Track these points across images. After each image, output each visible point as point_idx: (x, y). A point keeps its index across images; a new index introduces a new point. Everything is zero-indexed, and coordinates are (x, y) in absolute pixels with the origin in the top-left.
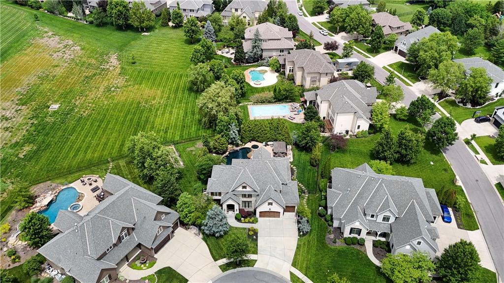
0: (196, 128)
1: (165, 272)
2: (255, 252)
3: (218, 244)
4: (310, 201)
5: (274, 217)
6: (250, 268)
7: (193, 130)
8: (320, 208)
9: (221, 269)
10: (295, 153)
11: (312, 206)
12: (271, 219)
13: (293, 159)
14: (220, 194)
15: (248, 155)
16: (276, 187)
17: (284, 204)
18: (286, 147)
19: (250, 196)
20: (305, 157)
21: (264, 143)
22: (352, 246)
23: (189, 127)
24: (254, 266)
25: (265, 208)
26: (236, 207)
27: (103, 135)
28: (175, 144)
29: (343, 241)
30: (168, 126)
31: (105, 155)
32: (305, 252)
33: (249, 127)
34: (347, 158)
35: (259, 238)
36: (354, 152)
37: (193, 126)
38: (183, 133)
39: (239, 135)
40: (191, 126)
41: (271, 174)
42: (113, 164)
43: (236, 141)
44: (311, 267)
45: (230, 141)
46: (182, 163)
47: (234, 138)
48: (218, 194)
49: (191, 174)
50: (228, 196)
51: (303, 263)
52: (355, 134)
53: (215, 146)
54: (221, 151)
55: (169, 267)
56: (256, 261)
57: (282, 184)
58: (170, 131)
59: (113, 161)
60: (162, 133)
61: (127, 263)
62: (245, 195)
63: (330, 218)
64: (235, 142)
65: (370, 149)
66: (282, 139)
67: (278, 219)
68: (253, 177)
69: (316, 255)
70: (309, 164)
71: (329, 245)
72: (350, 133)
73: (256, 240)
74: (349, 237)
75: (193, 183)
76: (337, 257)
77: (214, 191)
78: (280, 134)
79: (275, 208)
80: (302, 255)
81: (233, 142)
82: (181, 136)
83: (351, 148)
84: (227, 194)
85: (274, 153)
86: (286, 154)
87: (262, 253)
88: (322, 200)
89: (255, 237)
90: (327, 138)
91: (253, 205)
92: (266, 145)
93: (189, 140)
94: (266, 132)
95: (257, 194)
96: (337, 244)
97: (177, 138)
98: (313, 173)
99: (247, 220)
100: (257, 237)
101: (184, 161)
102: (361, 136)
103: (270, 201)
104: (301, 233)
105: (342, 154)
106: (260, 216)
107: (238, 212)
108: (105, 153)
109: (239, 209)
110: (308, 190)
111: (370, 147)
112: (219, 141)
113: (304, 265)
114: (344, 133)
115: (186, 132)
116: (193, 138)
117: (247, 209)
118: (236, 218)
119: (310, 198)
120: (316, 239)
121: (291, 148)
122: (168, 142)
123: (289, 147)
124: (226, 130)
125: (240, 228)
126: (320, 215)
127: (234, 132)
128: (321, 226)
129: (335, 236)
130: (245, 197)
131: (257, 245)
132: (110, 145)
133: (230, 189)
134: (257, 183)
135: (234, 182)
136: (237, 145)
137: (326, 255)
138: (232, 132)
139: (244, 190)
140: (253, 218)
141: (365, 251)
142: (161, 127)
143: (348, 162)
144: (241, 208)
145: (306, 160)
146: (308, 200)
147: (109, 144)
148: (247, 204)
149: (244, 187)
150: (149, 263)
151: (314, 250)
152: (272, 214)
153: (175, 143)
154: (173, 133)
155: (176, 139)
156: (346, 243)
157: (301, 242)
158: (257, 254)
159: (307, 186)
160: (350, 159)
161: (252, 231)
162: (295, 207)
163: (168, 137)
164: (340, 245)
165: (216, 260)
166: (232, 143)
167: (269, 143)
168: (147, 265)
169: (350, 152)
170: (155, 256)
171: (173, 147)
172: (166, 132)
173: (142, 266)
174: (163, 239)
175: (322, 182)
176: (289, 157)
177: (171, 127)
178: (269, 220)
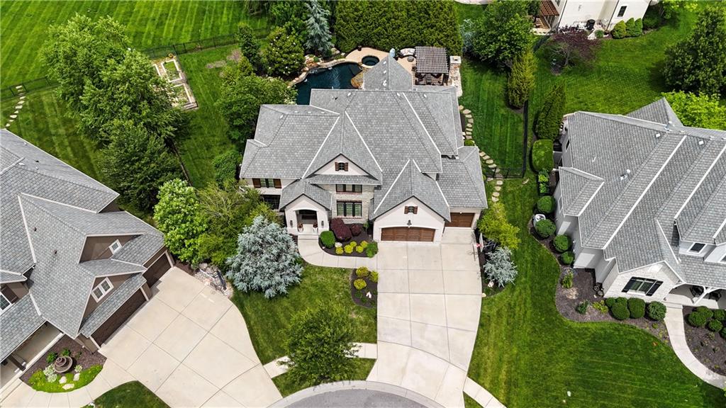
0: (230, 17)
1: (124, 397)
2: (371, 338)
3: (274, 315)
4: (510, 196)
5: (419, 240)
6: (357, 384)
7: (225, 19)
8: (537, 217)
9: (278, 386)
10: (468, 77)
11: (514, 209)
12: (411, 244)
13: (463, 90)
14: (277, 183)
15: (354, 81)
16: (428, 166)
17: (448, 208)
18: (449, 60)
19: (356, 189)
20: (492, 85)
21: (392, 51)
22: (629, 322)
23: (216, 12)
24: (368, 379)
25: (397, 218)
26: (322, 216)
27: (12, 29)
28: (178, 53)
29: (605, 309)
30: (166, 10)
31: (11, 77)
32: (503, 335)
33: (357, 10)
34: (595, 87)
35: (380, 296)
36: (610, 74)
37: (225, 12)
38: (200, 27)
39: (332, 30)
40: (219, 11)
41: (413, 129)
42: (25, 100)
43: (324, 44)
44: (522, 383)
45: (309, 45)
46: (192, 100)
47: (319, 37)
48: (271, 183)
49: (212, 127)
50: (299, 188)
51: (499, 368)
52: (610, 29)
53: (272, 57)
54: (287, 71)
55: (137, 384)
56: (373, 361)
57: (443, 156)
58: (170, 24)
59: (27, 92)
60: (149, 27)
61: (21, 373)
62: (344, 186)
63: (566, 243)
64: (321, 49)
65: (648, 64)
66: (437, 39)
67: (429, 244)
68: (365, 138)
69: (532, 346)
70: (502, 103)
71: (566, 320)
72: (597, 27)
73: (374, 302)
74: (621, 299)
75: (215, 149)
76: (591, 355)
77: (262, 176)
78: (432, 27)
79: (423, 219)
80: (495, 345)
81: (316, 46)
82: (195, 33)
83: (602, 63)
84: (297, 185)
85: (418, 75)
86: (446, 77)
87: (389, 338)
88: (540, 195)
89: (369, 295)
90: (543, 40)
91: (365, 210)
92: (398, 56)
93: (212, 43)
94: (398, 22)
95: (376, 184)
96: (588, 317)
97: (186, 38)
98: (513, 125)
99: (349, 249)
100: (375, 294)
101: (196, 95)
102: (626, 33)
103: (411, 203)
104: (491, 284)
105: (581, 78)
106: (384, 238)
107: (327, 228)
108: (9, 73)
109: (330, 221)
110: (502, 169)
111: (647, 60)
112: (279, 43)
113: (503, 376)
114: (582, 26)
115: (206, 24)
116: (223, 37)
117: (349, 220)
118: (321, 243)
119: (509, 189)
120: (529, 300)
121: (460, 62)
122: (164, 48)
123: (457, 60)
124: (299, 15)
125: (330, 269)
126: (537, 234)
127: (317, 21)
128: (541, 263)
129: (580, 291)
130: (345, 191)
131: (375, 318)
132: (25, 53)
133: (303, 169)
134: (376, 154)
135: (313, 152)
136: (327, 57)
137: (560, 346)
138: (312, 20)
139: (342, 173)
140: (364, 244)
141: (666, 336)
142: (149, 13)
143: (597, 96)
144: (334, 215)
145: (494, 92)
146: (504, 193)
147: (22, 51)
148: (349, 209)
149: (341, 167)
150: (83, 372)
151: (524, 334)
152: (414, 233)
153: (180, 51)
154: (175, 27)
155: (182, 41)
156: (612, 315)
157: (490, 309)
158: (376, 342)
159: (500, 159)
160: (599, 89)
161: (364, 278)
162: (473, 214)
163: (164, 34)
164: (594, 317)
165: (265, 360)
166: (312, 51)
167: (404, 52)
168: (77, 377)
169: (599, 72)
170: (102, 350)
171: (174, 60)
172: (160, 24)
173: (63, 380)
174: (115, 310)
175: (540, 147)
176: (453, 85)
177: (174, 14)
178: (407, 247)
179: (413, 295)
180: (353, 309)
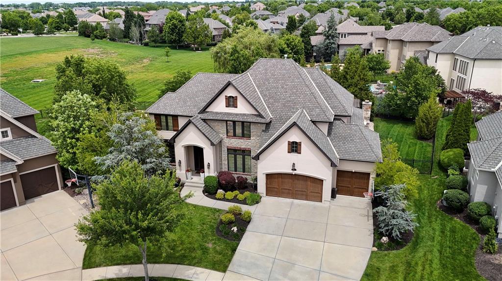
5: (306, 199)
12: (297, 201)
14: (175, 124)
16: (318, 115)
19: (245, 133)
26: (207, 157)
35: (247, 234)
48: (171, 124)
62: (234, 125)
67: (317, 205)
73: (238, 237)
77: (162, 113)
87: (242, 271)
89: (235, 229)
95: (263, 122)
98: (422, 147)
99: (230, 195)
100: (242, 231)
103: (294, 136)
104: (384, 240)
106: (269, 192)
107: (212, 174)
118: (205, 190)
120: (436, 261)
125: (203, 207)
130: (235, 135)
131: (234, 250)
134: (268, 104)
139: (231, 110)
140: (248, 193)
148: (240, 160)
149: (231, 101)
152: (300, 185)
157: (382, 263)
158: (225, 272)
162: (369, 174)
178: (292, 203)
179: (286, 238)
180: (213, 240)
